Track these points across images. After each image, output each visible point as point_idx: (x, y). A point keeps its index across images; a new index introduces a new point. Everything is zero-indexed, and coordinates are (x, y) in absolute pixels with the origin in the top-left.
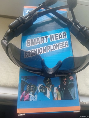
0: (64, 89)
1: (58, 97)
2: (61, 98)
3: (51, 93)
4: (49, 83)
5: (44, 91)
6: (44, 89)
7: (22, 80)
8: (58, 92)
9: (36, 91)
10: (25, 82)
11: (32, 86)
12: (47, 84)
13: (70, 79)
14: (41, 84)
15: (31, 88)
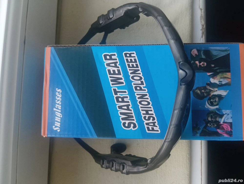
0: (213, 66)
1: (225, 78)
2: (227, 73)
3: (220, 88)
4: (203, 91)
5: (217, 99)
6: (213, 99)
7: (200, 136)
8: (218, 77)
9: (217, 111)
10: (202, 131)
11: (210, 119)
12: (205, 94)
13: (196, 55)
14: (205, 104)
15: (213, 119)
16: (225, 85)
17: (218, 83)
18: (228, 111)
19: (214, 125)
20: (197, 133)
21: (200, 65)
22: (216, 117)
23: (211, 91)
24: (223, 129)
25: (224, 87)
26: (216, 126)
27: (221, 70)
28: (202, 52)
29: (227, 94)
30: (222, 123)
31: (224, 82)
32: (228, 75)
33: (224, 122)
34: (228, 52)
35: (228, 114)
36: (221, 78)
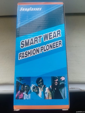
16: (45, 96)
17: (46, 92)
18: (30, 97)
19: (22, 89)
20: (18, 79)
21: (55, 82)
22: (26, 90)
23: (41, 87)
24: (20, 94)
25: (43, 95)
26: (22, 90)
27: (53, 94)
28: (63, 83)
29: (39, 97)
30: (23, 93)
31: (46, 95)
32: (50, 98)
33: (24, 95)
34: (64, 98)
35: (28, 97)
36: (48, 94)
